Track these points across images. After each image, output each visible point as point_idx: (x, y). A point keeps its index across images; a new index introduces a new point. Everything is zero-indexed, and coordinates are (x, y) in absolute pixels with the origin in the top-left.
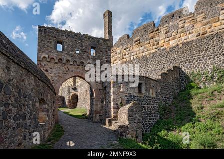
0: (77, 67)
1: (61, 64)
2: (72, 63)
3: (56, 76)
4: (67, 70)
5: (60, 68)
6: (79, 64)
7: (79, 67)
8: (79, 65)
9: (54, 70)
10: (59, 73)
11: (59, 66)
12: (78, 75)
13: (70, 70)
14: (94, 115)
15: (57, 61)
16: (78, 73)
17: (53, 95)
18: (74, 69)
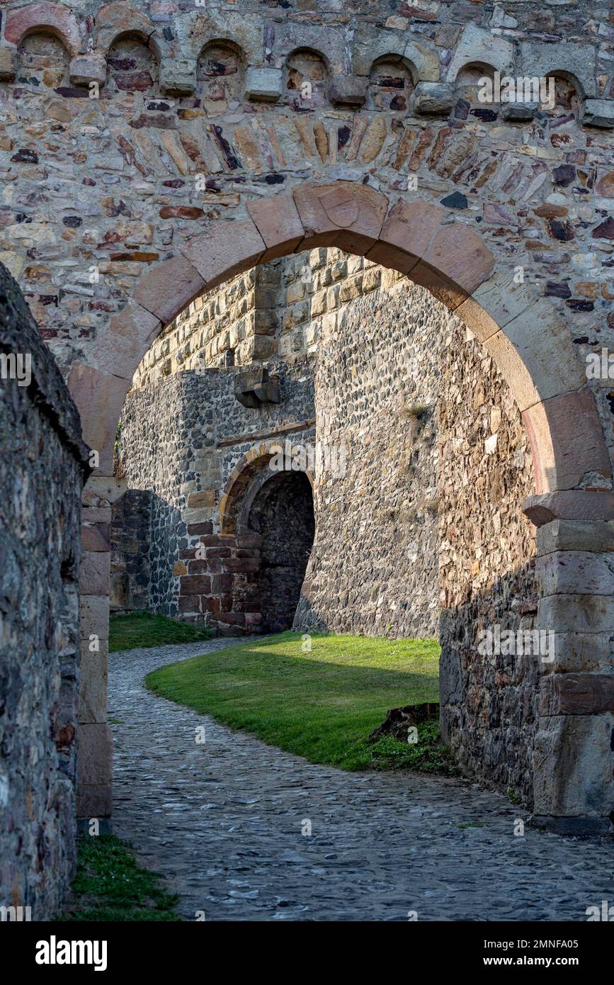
0: (333, 120)
1: (138, 103)
2: (266, 80)
3: (84, 253)
4: (216, 162)
5: (125, 148)
6: (347, 88)
7: (359, 122)
8: (355, 104)
9: (63, 173)
10: (119, 210)
11: (121, 128)
12: (343, 219)
13: (250, 166)
14: (549, 733)
15: (91, 65)
16: (342, 194)
17: (60, 476)
18: (292, 155)
